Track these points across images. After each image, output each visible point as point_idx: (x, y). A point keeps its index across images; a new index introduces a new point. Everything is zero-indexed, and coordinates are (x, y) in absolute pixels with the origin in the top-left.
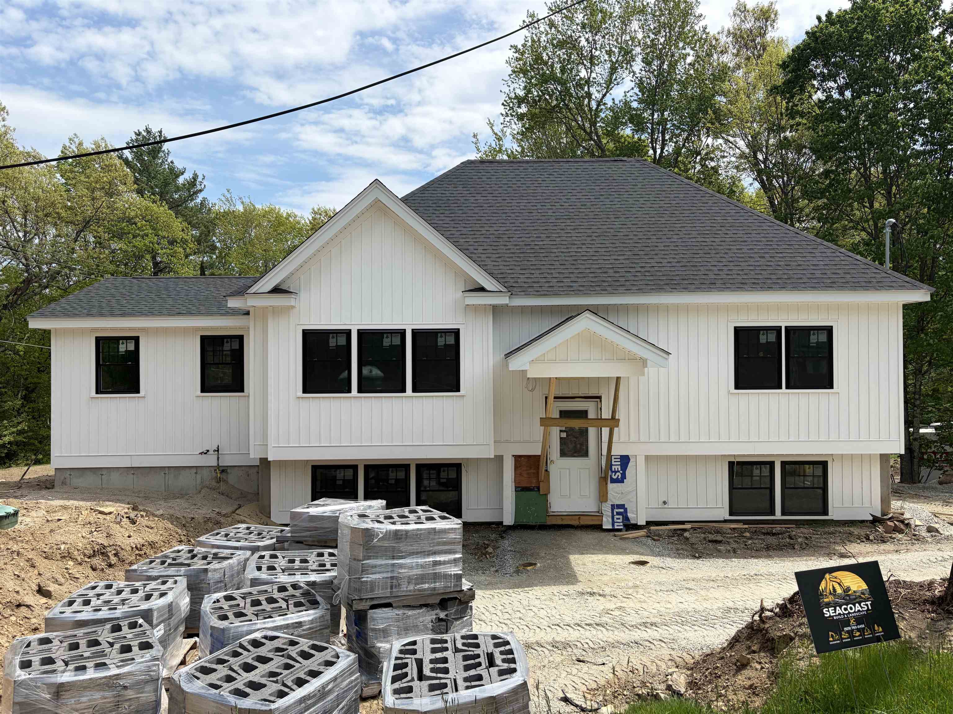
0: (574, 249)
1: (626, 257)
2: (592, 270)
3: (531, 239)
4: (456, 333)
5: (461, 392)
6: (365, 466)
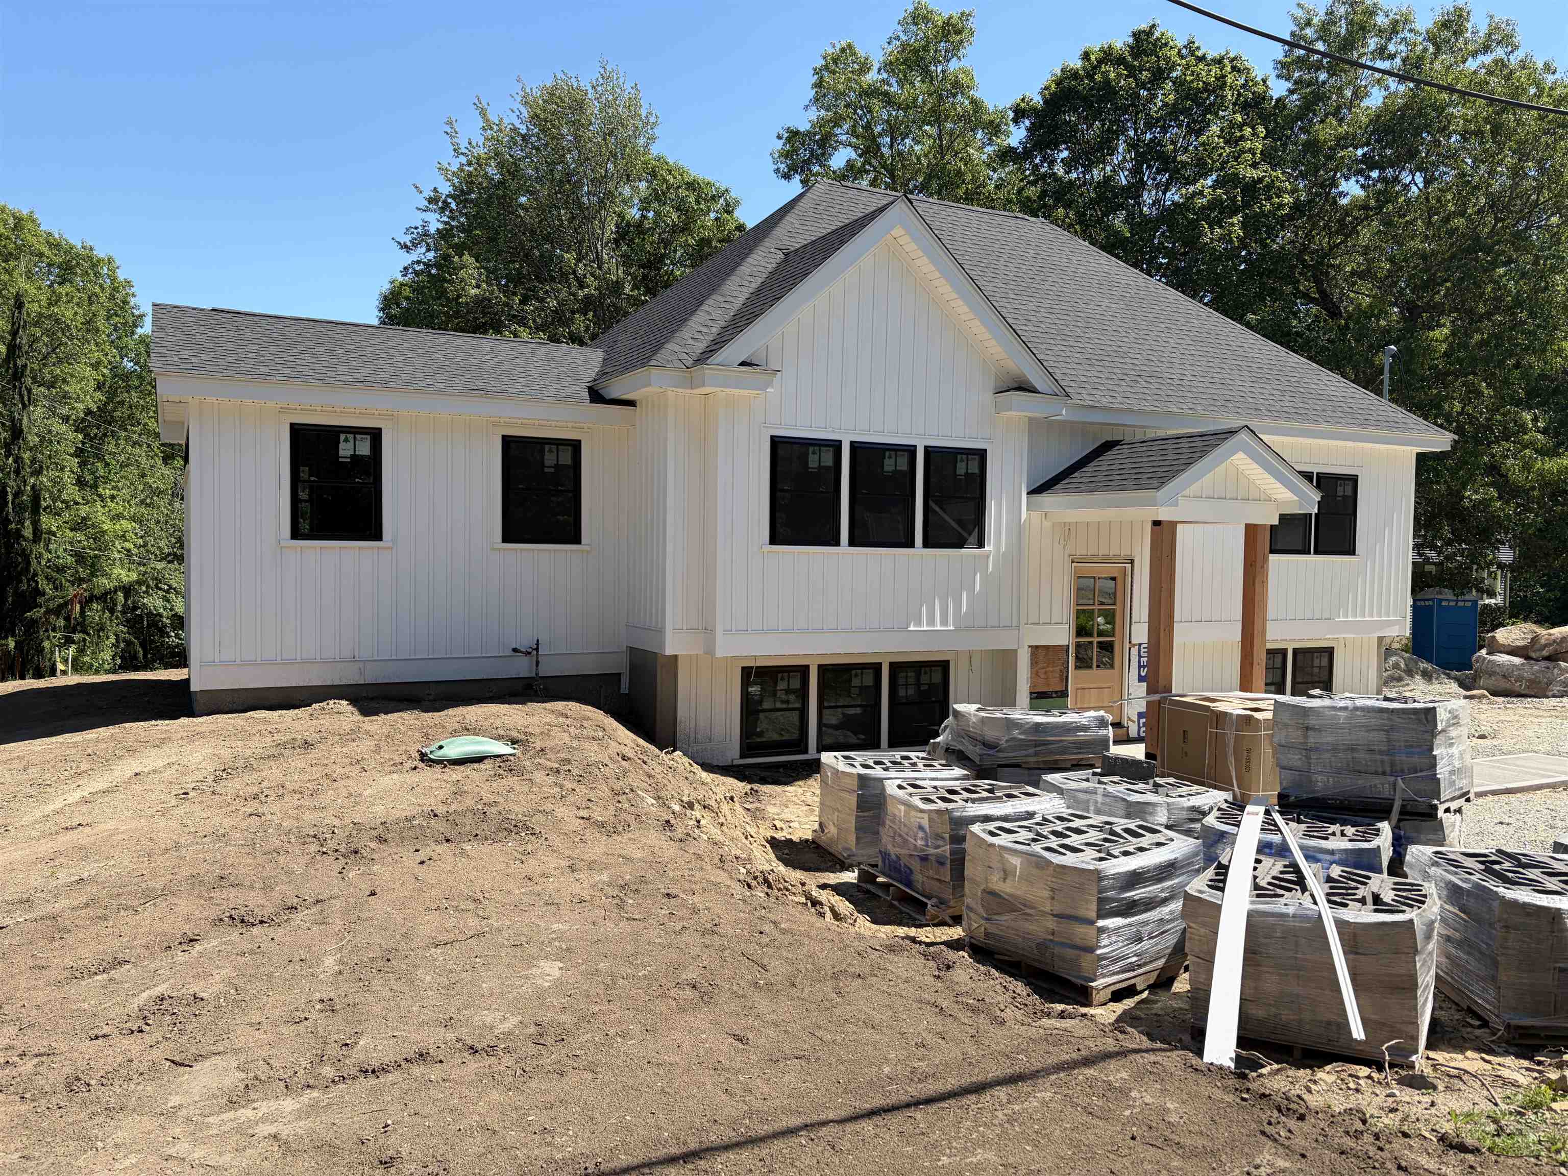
4: (982, 454)
5: (987, 548)
6: (820, 666)
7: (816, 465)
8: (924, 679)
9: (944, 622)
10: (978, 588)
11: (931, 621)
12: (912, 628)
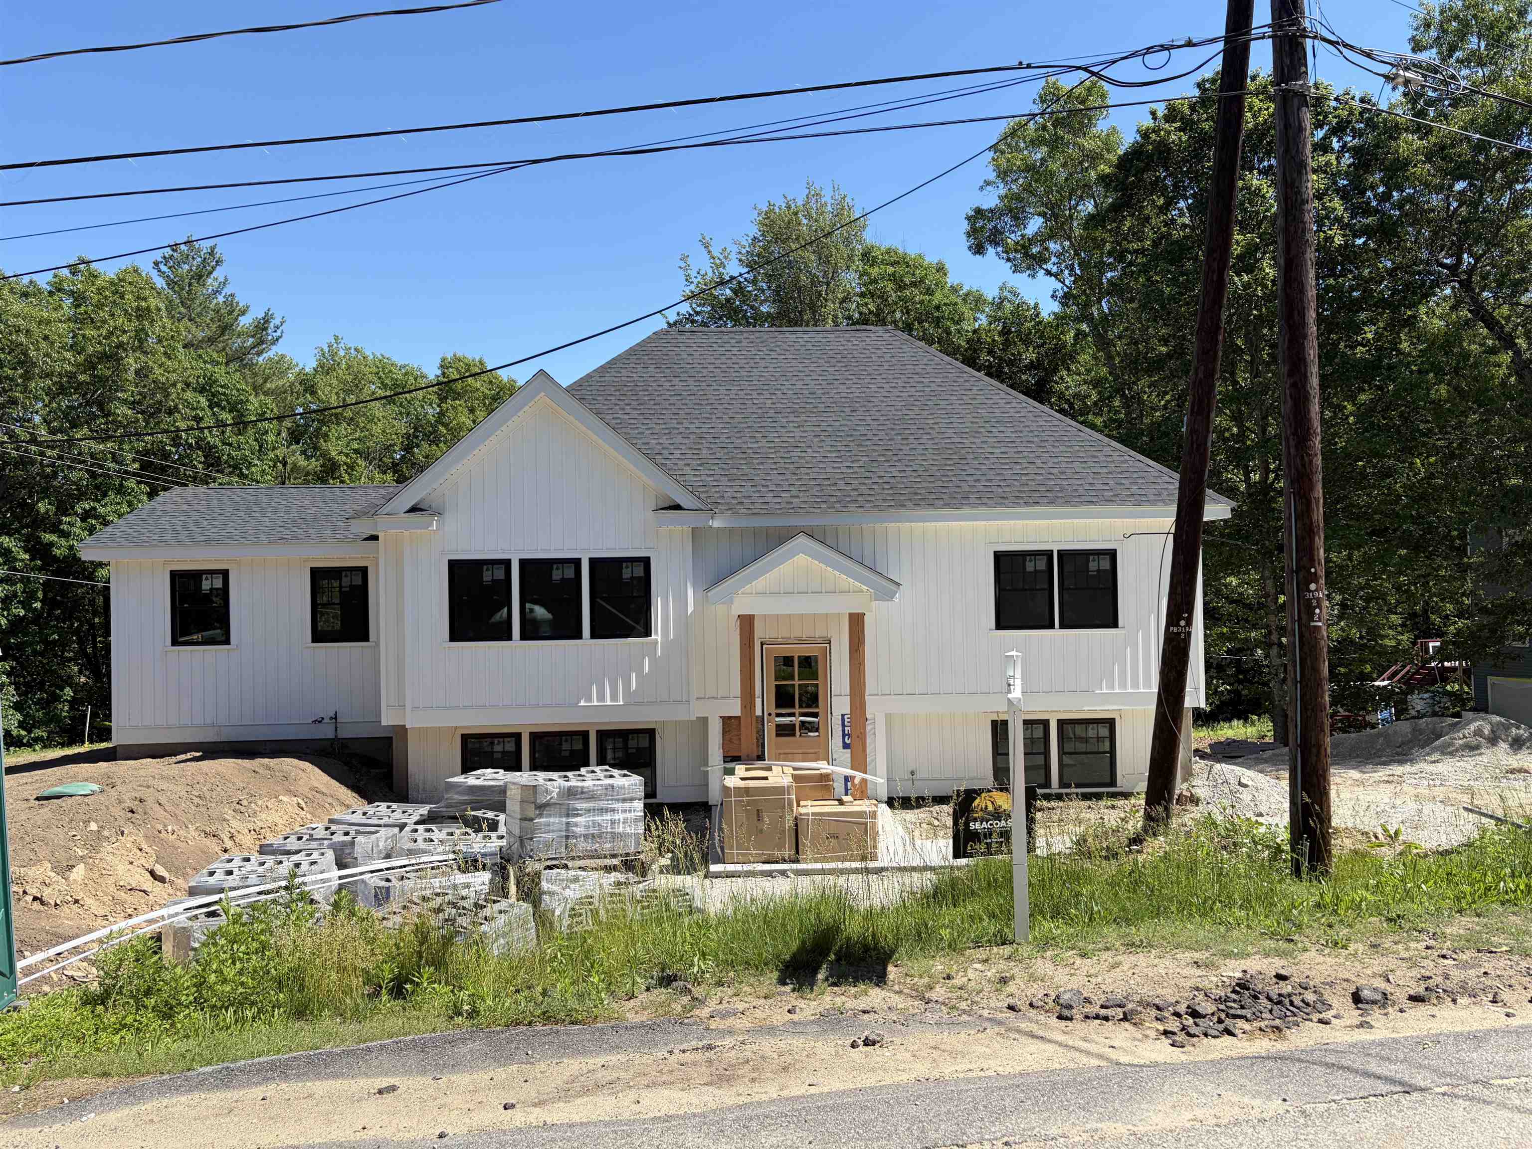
0: (797, 452)
1: (862, 464)
2: (818, 482)
3: (744, 439)
4: (646, 562)
5: (653, 637)
6: (531, 733)
7: (490, 579)
8: (632, 743)
9: (614, 697)
10: (647, 669)
11: (601, 697)
12: (582, 703)
